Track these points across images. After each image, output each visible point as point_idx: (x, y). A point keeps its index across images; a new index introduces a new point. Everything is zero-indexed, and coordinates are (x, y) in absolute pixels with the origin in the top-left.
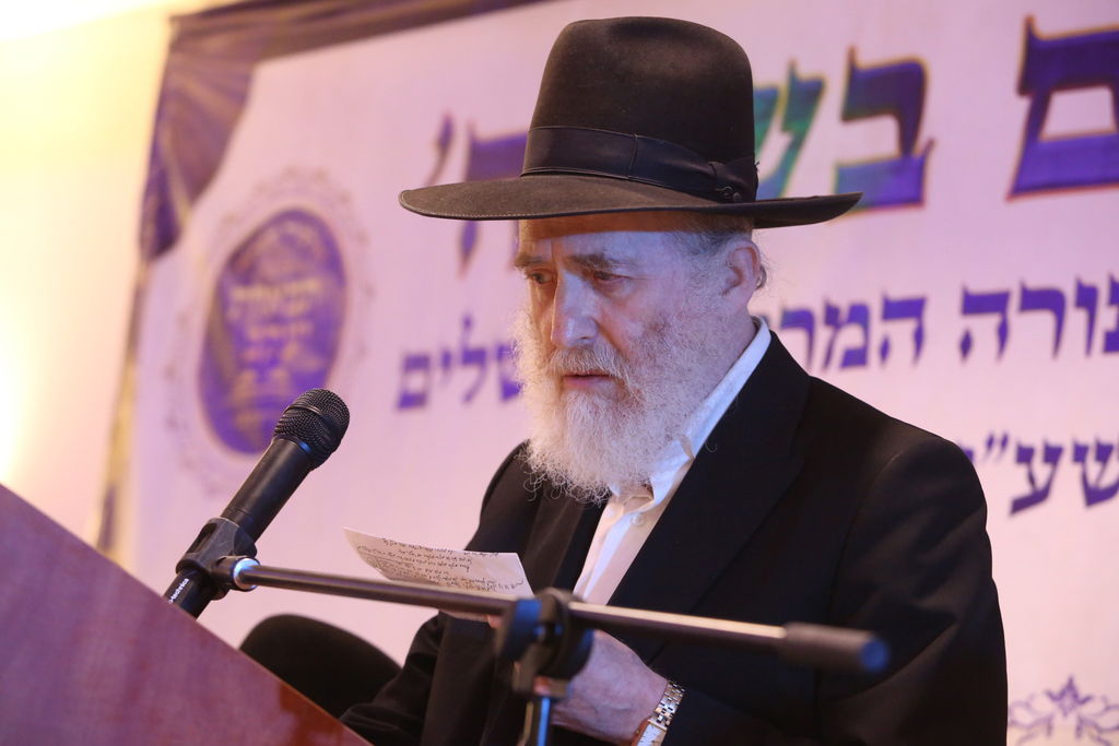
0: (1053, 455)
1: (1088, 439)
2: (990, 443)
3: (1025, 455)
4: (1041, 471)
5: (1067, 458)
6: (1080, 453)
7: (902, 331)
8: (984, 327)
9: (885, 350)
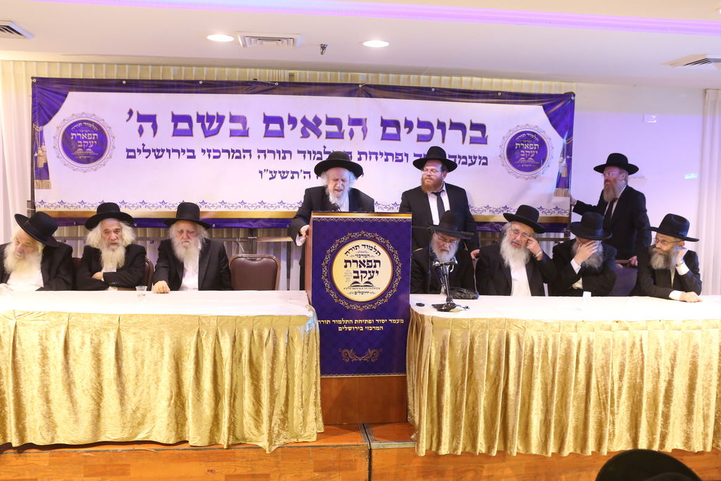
0: (275, 172)
1: (281, 171)
2: (265, 170)
3: (271, 172)
4: (274, 174)
5: (278, 173)
7: (247, 155)
8: (262, 154)
9: (244, 157)
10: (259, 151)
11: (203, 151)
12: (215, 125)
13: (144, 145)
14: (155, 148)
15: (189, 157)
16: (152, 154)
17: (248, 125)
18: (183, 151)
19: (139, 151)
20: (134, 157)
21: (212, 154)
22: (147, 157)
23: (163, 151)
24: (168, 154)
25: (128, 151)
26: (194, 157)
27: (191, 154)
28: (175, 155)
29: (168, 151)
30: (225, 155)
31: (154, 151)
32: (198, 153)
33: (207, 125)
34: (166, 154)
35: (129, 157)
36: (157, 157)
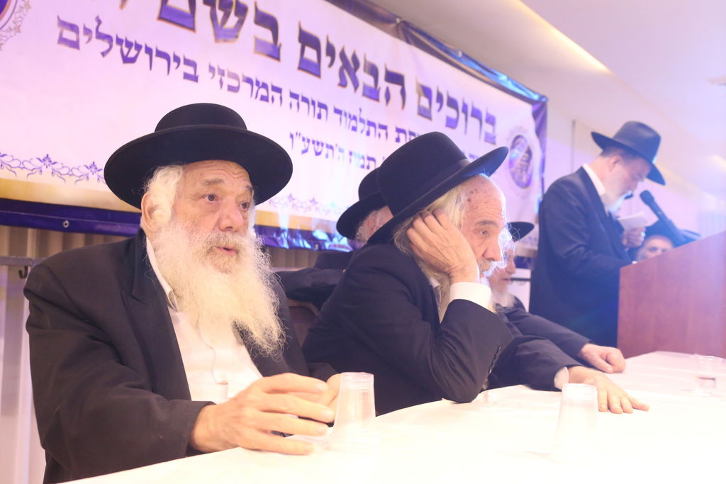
0: (309, 141)
1: (315, 139)
2: (297, 134)
3: (303, 139)
4: (307, 144)
5: (311, 142)
6: (314, 142)
7: (277, 95)
8: (294, 102)
9: (273, 99)
10: (294, 96)
11: (212, 69)
12: (233, 20)
13: (99, 22)
14: (122, 37)
15: (187, 76)
16: (116, 48)
17: (281, 39)
18: (177, 59)
19: (87, 31)
20: (75, 45)
21: (228, 81)
22: (104, 54)
23: (138, 47)
24: (147, 56)
25: (63, 24)
26: (194, 78)
27: (190, 70)
28: (160, 63)
29: (149, 51)
30: (245, 87)
31: (119, 41)
32: (202, 71)
33: (220, 14)
34: (143, 56)
35: (62, 40)
36: (127, 60)
